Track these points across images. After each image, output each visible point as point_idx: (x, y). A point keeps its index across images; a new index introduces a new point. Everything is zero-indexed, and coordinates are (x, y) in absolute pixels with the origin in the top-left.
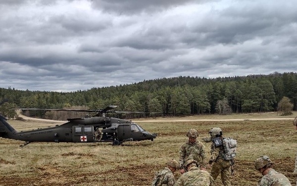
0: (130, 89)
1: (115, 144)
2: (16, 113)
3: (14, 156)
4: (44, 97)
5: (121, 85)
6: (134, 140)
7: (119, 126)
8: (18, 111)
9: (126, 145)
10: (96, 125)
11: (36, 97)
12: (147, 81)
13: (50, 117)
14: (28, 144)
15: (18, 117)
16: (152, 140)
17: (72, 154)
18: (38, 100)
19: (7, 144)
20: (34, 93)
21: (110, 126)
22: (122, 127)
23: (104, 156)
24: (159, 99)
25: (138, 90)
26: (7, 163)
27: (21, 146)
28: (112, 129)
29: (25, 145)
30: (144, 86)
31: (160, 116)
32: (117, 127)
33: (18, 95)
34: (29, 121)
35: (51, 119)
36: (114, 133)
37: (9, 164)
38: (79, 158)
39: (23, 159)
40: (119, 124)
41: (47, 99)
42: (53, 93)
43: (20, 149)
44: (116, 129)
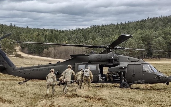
0: (132, 27)
1: (123, 86)
2: (15, 50)
3: (12, 94)
4: (43, 34)
5: (121, 24)
6: (146, 83)
7: (129, 64)
8: (18, 48)
9: (136, 89)
10: (102, 63)
11: (35, 34)
12: (151, 19)
13: (48, 55)
14: (26, 81)
15: (17, 53)
16: (168, 84)
17: (76, 96)
18: (37, 37)
19: (6, 80)
20: (34, 30)
21: (118, 64)
22: (132, 67)
23: (116, 101)
24: (165, 38)
25: (140, 28)
26: (5, 102)
27: (20, 83)
28: (122, 68)
29: (24, 82)
30: (147, 24)
31: (165, 57)
32: (126, 66)
33: (18, 31)
34: (27, 58)
35: (49, 57)
36: (122, 73)
37: (6, 103)
38: (85, 101)
39: (22, 98)
40: (129, 63)
41: (45, 37)
42: (52, 31)
43: (19, 87)
44: (125, 68)
